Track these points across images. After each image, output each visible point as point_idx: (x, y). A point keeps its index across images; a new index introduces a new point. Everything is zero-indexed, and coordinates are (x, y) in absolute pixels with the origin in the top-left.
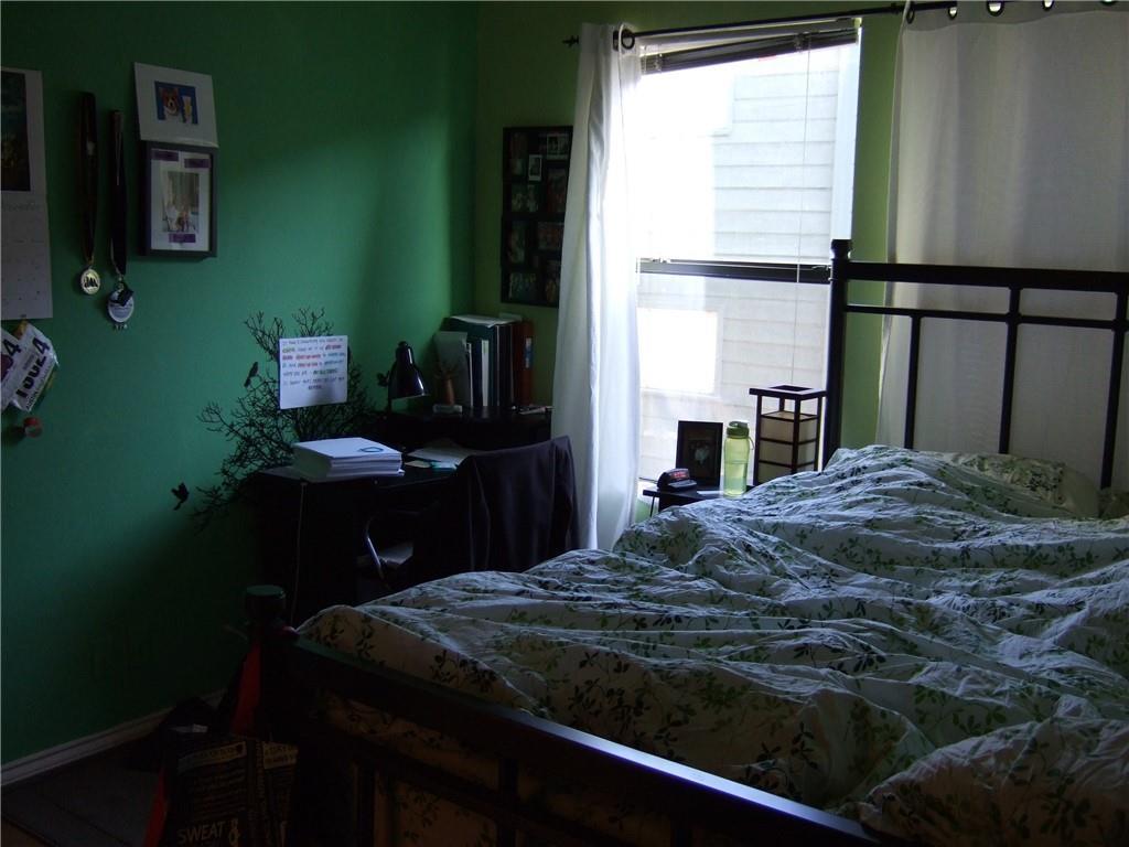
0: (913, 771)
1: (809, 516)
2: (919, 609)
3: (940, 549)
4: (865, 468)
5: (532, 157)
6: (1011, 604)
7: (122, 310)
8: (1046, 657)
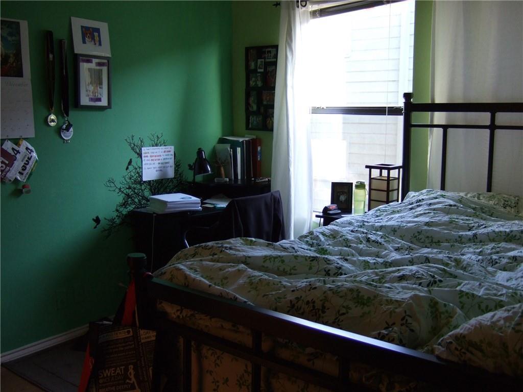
0: (461, 329)
1: (397, 222)
2: (456, 260)
3: (462, 235)
4: (423, 199)
5: (259, 61)
6: (500, 258)
7: (67, 133)
8: (520, 279)
